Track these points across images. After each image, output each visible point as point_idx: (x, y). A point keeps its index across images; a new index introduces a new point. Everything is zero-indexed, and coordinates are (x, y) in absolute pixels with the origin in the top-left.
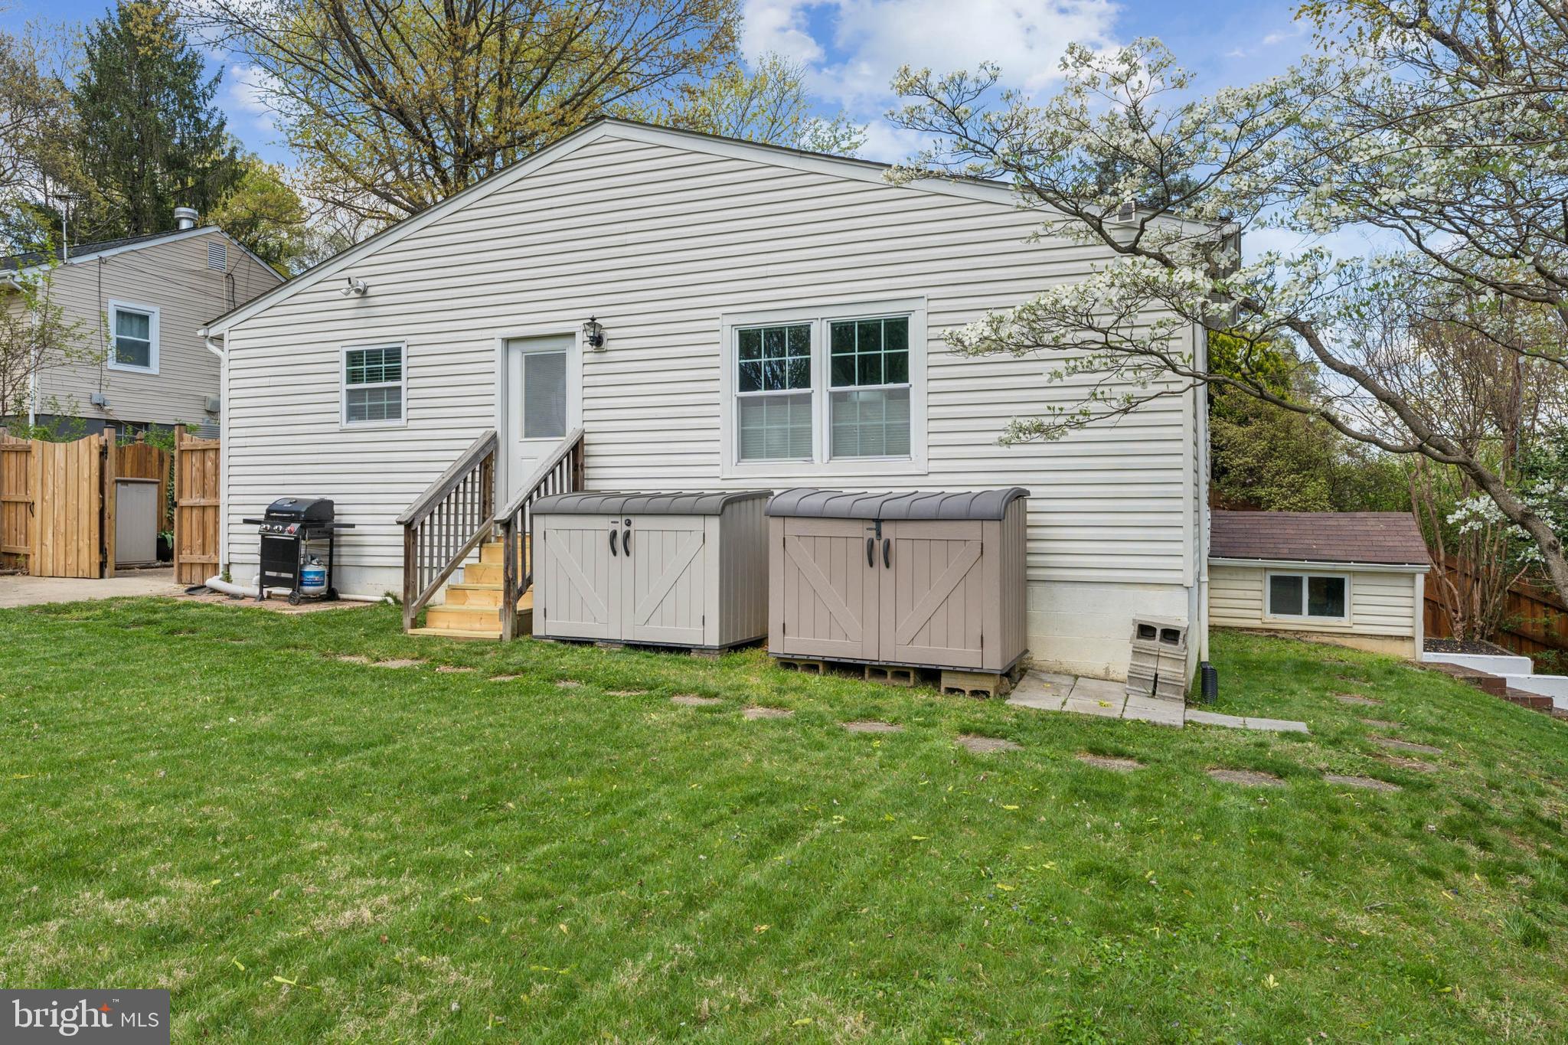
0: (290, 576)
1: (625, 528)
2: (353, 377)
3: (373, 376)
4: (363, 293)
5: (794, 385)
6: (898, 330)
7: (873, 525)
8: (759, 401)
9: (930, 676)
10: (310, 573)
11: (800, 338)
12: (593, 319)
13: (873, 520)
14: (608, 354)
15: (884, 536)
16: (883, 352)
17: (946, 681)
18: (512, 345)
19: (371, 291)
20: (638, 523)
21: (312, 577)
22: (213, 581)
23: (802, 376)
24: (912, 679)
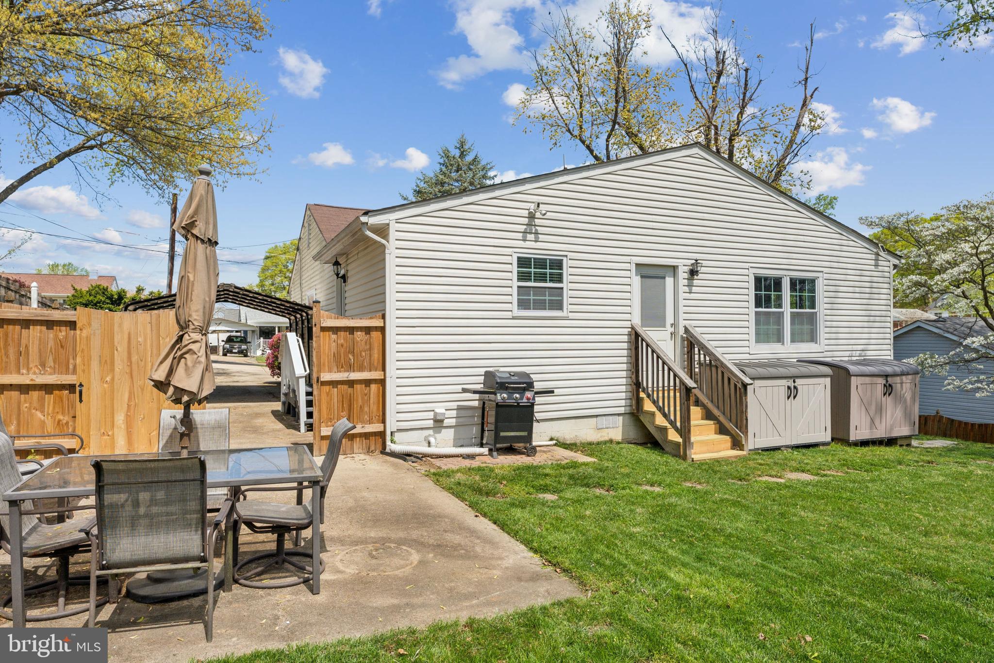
0: (525, 433)
1: (793, 384)
5: (775, 307)
6: (810, 284)
7: (885, 378)
12: (697, 260)
13: (885, 375)
14: (695, 282)
15: (889, 383)
16: (807, 294)
20: (798, 381)
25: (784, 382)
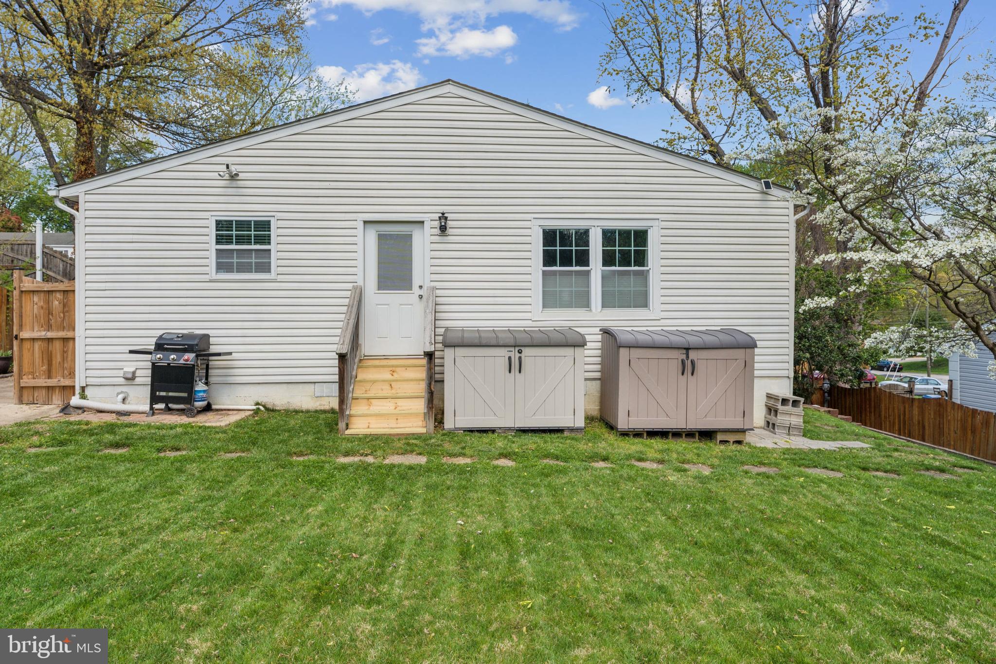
0: (185, 395)
1: (518, 355)
2: (219, 240)
3: (240, 240)
4: (233, 177)
5: (578, 264)
6: (641, 236)
7: (684, 351)
8: (554, 273)
9: (707, 435)
10: (200, 391)
11: (583, 236)
12: (443, 214)
13: (685, 349)
14: (450, 238)
15: (691, 358)
16: (633, 248)
17: (720, 437)
18: (368, 226)
19: (241, 176)
20: (527, 351)
21: (201, 394)
22: (75, 401)
23: (583, 259)
24: (697, 437)
25: (503, 352)
